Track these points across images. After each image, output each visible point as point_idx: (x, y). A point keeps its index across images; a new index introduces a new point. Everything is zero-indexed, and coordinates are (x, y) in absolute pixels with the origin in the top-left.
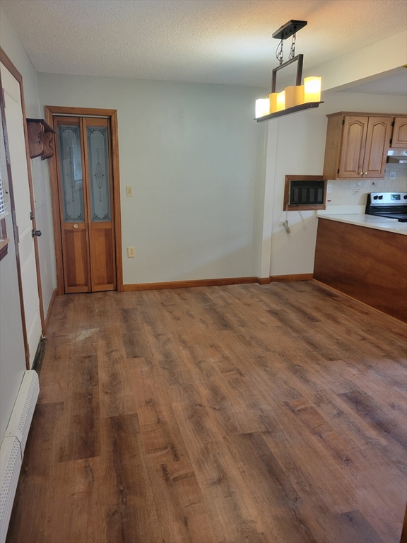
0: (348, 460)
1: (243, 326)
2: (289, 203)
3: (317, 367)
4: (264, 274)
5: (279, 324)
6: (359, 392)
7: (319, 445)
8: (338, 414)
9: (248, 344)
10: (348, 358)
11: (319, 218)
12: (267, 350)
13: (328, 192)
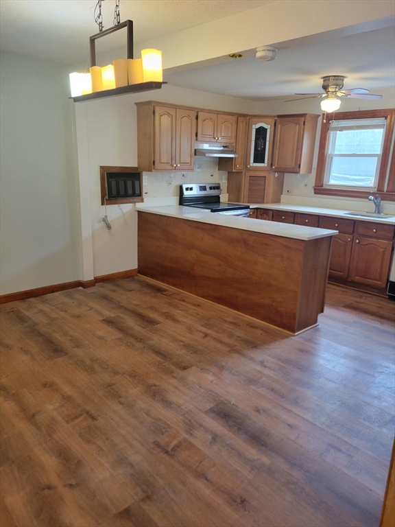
0: (243, 501)
1: (78, 347)
2: (107, 197)
3: (174, 381)
4: (88, 276)
5: (119, 335)
6: (223, 402)
7: (207, 492)
8: (213, 438)
9: (90, 370)
10: (200, 362)
11: (138, 211)
12: (116, 373)
13: (144, 184)
